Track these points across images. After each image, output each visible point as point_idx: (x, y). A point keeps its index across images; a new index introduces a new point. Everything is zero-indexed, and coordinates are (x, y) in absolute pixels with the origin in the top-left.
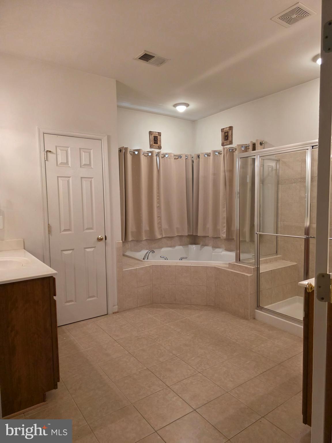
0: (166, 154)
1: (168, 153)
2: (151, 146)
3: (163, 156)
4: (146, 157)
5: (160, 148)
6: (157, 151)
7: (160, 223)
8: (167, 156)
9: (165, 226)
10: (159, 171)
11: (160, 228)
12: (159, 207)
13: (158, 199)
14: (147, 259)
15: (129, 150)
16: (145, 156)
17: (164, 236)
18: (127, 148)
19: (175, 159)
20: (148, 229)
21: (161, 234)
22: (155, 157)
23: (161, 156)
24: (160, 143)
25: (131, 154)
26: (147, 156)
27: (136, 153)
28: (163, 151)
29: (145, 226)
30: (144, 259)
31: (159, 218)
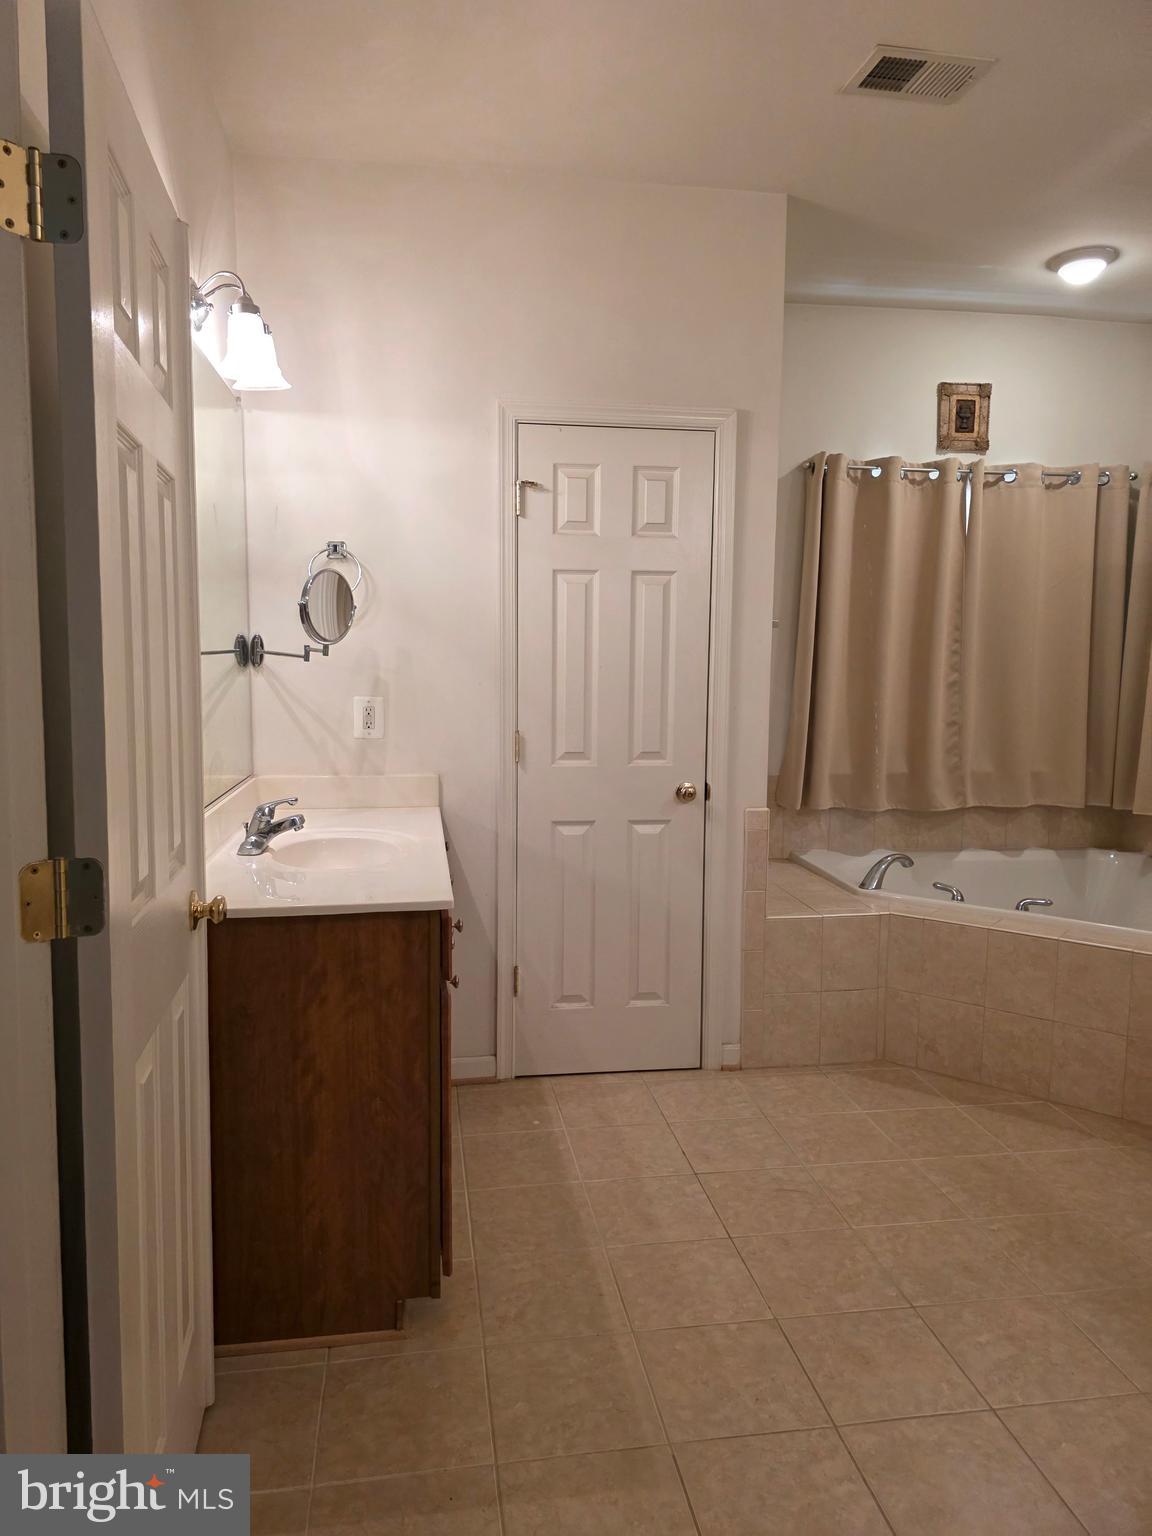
0: (1010, 469)
1: (1015, 466)
2: (943, 444)
3: (991, 479)
4: (917, 487)
5: (981, 446)
6: (967, 459)
7: (955, 749)
8: (1009, 478)
9: (977, 760)
10: (967, 540)
11: (956, 772)
12: (956, 687)
13: (955, 652)
14: (878, 887)
15: (844, 465)
16: (913, 482)
17: (971, 803)
18: (838, 456)
19: (1048, 487)
20: (902, 768)
21: (959, 794)
22: (954, 487)
23: (981, 480)
24: (983, 429)
25: (854, 480)
26: (920, 483)
27: (876, 473)
28: (992, 460)
29: (890, 755)
30: (862, 885)
31: (955, 728)
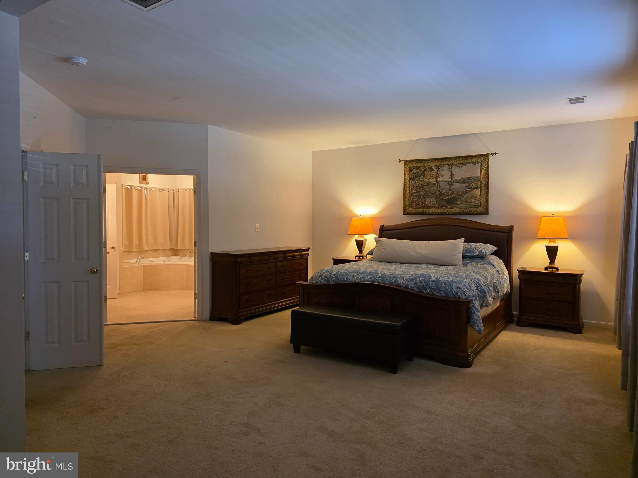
0: (153, 188)
1: (154, 188)
2: (141, 183)
3: (150, 189)
4: (136, 191)
5: (147, 183)
6: (145, 186)
7: (147, 239)
8: (153, 190)
9: (151, 241)
10: (146, 201)
11: (147, 243)
12: (146, 227)
13: (146, 221)
14: (139, 262)
15: (124, 186)
16: (136, 189)
17: (150, 249)
19: (159, 191)
20: (137, 243)
21: (148, 247)
22: (144, 191)
23: (148, 189)
24: (147, 180)
25: (125, 189)
26: (137, 190)
27: (129, 188)
28: (150, 186)
29: (135, 241)
30: (136, 262)
31: (147, 235)
